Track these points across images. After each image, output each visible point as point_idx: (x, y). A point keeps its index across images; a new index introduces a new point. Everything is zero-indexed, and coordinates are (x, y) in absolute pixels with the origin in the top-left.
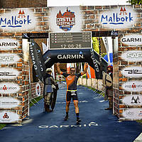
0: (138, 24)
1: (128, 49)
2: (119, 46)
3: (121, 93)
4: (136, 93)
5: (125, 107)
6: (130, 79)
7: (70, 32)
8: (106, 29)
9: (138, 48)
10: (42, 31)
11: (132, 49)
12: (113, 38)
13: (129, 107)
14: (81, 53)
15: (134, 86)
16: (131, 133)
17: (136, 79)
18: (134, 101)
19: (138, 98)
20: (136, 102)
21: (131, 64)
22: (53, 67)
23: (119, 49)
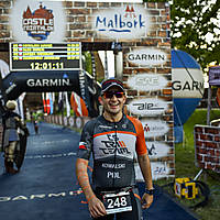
0: (153, 33)
1: (139, 71)
2: (124, 66)
4: (150, 140)
6: (141, 118)
7: (46, 41)
8: (103, 39)
9: (153, 70)
11: (143, 71)
12: (116, 53)
15: (147, 129)
17: (149, 118)
19: (153, 147)
20: (150, 153)
21: (142, 94)
23: (125, 71)
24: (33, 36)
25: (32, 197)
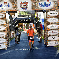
0: (54, 7)
1: (50, 17)
2: (47, 16)
3: (47, 35)
4: (54, 35)
5: (49, 41)
6: (51, 30)
7: (26, 10)
8: (41, 9)
9: (54, 17)
10: (15, 10)
11: (52, 17)
12: (44, 13)
13: (51, 41)
14: (30, 19)
17: (53, 30)
18: (53, 38)
20: (53, 39)
21: (51, 23)
22: (18, 25)
24: (23, 9)
25: (23, 50)
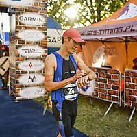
0: (36, 4)
1: (26, 28)
2: (17, 24)
3: (18, 72)
4: (33, 73)
5: (22, 86)
6: (27, 59)
9: (35, 28)
11: (29, 28)
12: (10, 15)
13: (26, 86)
15: (31, 66)
16: (29, 112)
17: (33, 59)
19: (34, 77)
20: (32, 81)
21: (28, 43)
23: (17, 28)
